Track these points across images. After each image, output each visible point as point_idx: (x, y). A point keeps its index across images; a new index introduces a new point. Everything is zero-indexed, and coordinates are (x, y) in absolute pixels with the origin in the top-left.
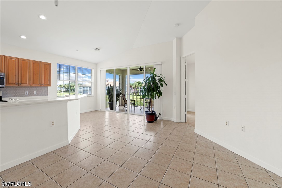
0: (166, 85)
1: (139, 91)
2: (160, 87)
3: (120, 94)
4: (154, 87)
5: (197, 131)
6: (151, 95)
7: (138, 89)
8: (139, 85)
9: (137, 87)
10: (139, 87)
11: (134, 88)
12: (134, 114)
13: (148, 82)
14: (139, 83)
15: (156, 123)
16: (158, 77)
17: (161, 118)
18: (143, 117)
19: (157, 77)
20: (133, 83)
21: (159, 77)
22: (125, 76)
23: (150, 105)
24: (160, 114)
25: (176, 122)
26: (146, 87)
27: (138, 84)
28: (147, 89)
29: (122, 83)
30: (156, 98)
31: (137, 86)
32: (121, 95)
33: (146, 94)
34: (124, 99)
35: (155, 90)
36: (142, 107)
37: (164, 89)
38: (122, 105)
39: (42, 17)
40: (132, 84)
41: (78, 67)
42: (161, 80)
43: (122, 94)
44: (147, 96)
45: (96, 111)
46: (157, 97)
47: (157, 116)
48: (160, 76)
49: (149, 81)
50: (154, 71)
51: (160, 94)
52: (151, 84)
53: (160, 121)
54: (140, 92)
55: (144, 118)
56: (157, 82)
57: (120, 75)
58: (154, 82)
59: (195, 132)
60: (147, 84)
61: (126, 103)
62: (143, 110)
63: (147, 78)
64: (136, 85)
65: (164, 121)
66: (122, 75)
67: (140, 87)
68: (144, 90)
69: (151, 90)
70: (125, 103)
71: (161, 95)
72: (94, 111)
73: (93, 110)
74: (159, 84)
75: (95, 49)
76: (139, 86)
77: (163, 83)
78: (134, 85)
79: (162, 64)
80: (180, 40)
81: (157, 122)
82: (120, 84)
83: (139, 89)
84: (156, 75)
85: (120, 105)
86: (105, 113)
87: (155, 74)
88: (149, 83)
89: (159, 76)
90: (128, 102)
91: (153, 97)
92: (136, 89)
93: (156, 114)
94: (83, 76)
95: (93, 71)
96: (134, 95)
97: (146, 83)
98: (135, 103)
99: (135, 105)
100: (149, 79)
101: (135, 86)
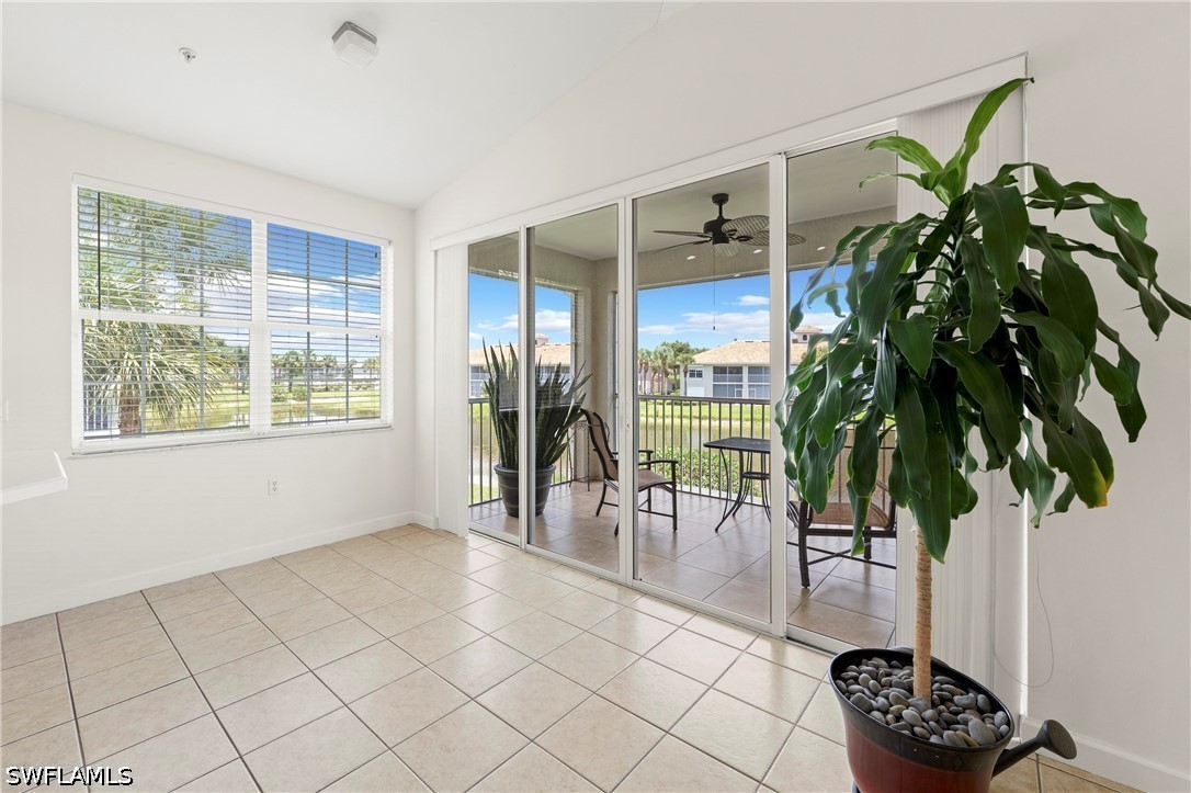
1: (679, 383)
3: (574, 411)
7: (676, 374)
8: (679, 358)
9: (670, 367)
10: (678, 367)
11: (655, 370)
14: (680, 350)
20: (653, 351)
27: (676, 356)
29: (589, 342)
31: (668, 361)
32: (582, 422)
38: (591, 479)
40: (648, 353)
41: (269, 225)
43: (584, 412)
57: (576, 293)
61: (610, 473)
64: (664, 359)
66: (589, 291)
67: (682, 369)
70: (606, 475)
72: (399, 528)
73: (388, 521)
76: (678, 363)
78: (656, 359)
82: (581, 350)
83: (681, 377)
85: (582, 474)
92: (667, 374)
94: (317, 288)
95: (388, 257)
101: (660, 362)
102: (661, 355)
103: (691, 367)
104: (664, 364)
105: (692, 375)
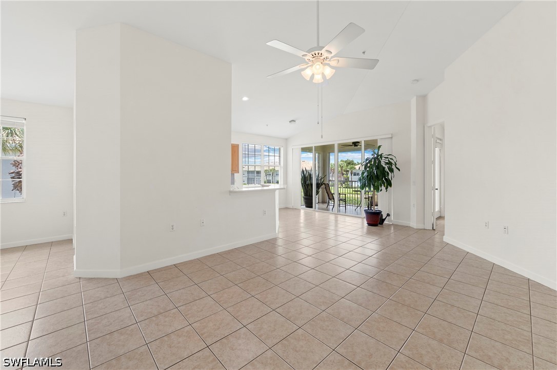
0: (399, 170)
1: (348, 178)
2: (388, 173)
3: (322, 184)
4: (379, 174)
5: (447, 239)
6: (374, 185)
7: (347, 175)
8: (349, 167)
9: (344, 171)
10: (348, 171)
12: (344, 214)
13: (369, 166)
14: (349, 163)
15: (382, 227)
16: (385, 158)
17: (391, 221)
18: (361, 219)
19: (383, 158)
21: (387, 158)
22: (328, 154)
23: (371, 202)
24: (388, 215)
25: (415, 228)
26: (366, 174)
27: (347, 166)
28: (367, 176)
30: (381, 190)
31: (344, 169)
32: (323, 186)
33: (365, 184)
34: (327, 192)
35: (381, 177)
36: (358, 207)
37: (395, 177)
38: (323, 202)
39: (245, 99)
42: (390, 163)
43: (324, 184)
44: (367, 186)
45: (287, 208)
46: (383, 188)
47: (384, 218)
48: (389, 157)
49: (371, 165)
50: (379, 150)
51: (389, 184)
52: (373, 170)
53: (389, 225)
54: (350, 181)
55: (363, 221)
56: (384, 166)
57: (319, 153)
58: (379, 167)
59: (444, 240)
60: (368, 169)
61: (331, 198)
62: (359, 211)
63: (367, 160)
64: (342, 167)
65: (397, 227)
66: (322, 153)
67: (350, 172)
68: (363, 178)
69: (374, 178)
70: (329, 199)
71: (391, 186)
73: (282, 206)
74: (387, 169)
75: (290, 122)
76: (348, 169)
77: (393, 167)
78: (338, 167)
79: (392, 138)
80: (423, 99)
81: (384, 227)
83: (349, 175)
84: (381, 155)
85: (320, 201)
86: (300, 212)
87: (379, 154)
88: (371, 167)
89: (386, 156)
90: (336, 197)
91: (377, 189)
92: (343, 174)
93: (382, 215)
95: (282, 150)
96: (339, 186)
97: (365, 168)
98: (345, 199)
99: (345, 201)
100: (370, 161)
101: (340, 169)
102: (340, 166)
103: (354, 171)
104: (342, 170)
105: (355, 175)
